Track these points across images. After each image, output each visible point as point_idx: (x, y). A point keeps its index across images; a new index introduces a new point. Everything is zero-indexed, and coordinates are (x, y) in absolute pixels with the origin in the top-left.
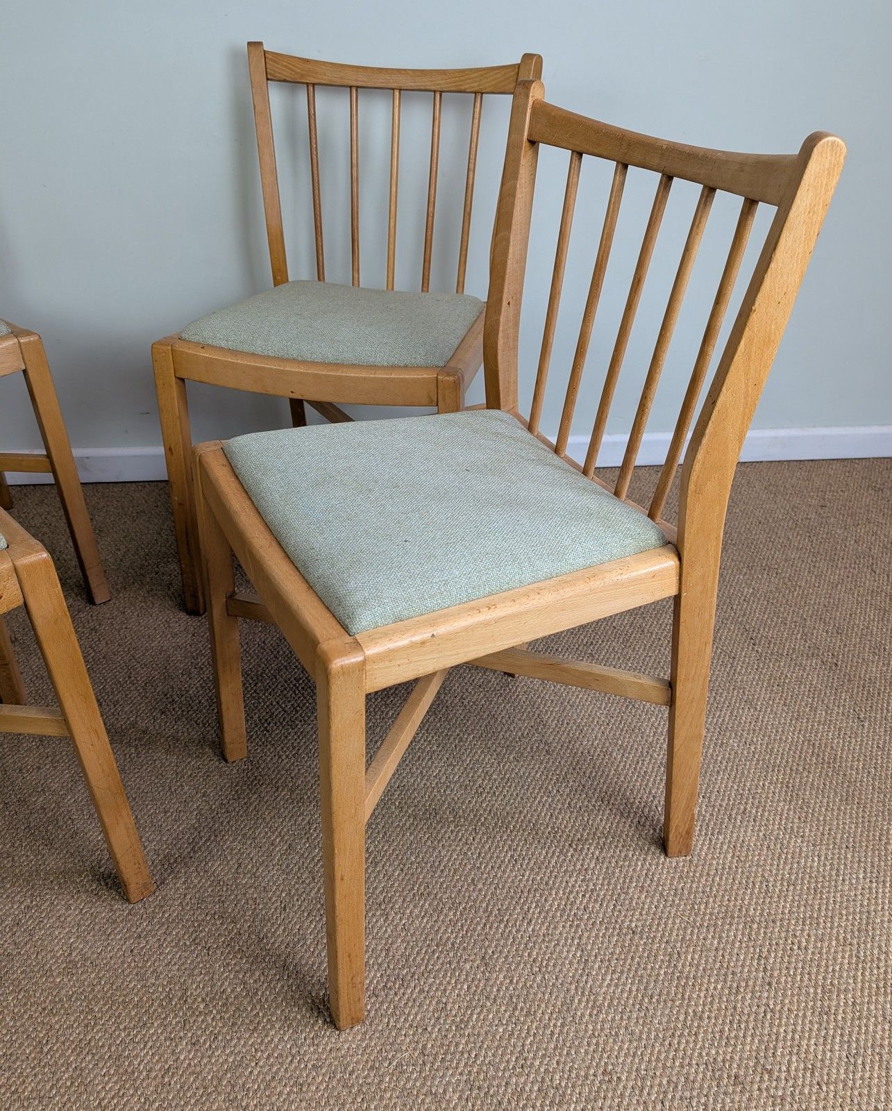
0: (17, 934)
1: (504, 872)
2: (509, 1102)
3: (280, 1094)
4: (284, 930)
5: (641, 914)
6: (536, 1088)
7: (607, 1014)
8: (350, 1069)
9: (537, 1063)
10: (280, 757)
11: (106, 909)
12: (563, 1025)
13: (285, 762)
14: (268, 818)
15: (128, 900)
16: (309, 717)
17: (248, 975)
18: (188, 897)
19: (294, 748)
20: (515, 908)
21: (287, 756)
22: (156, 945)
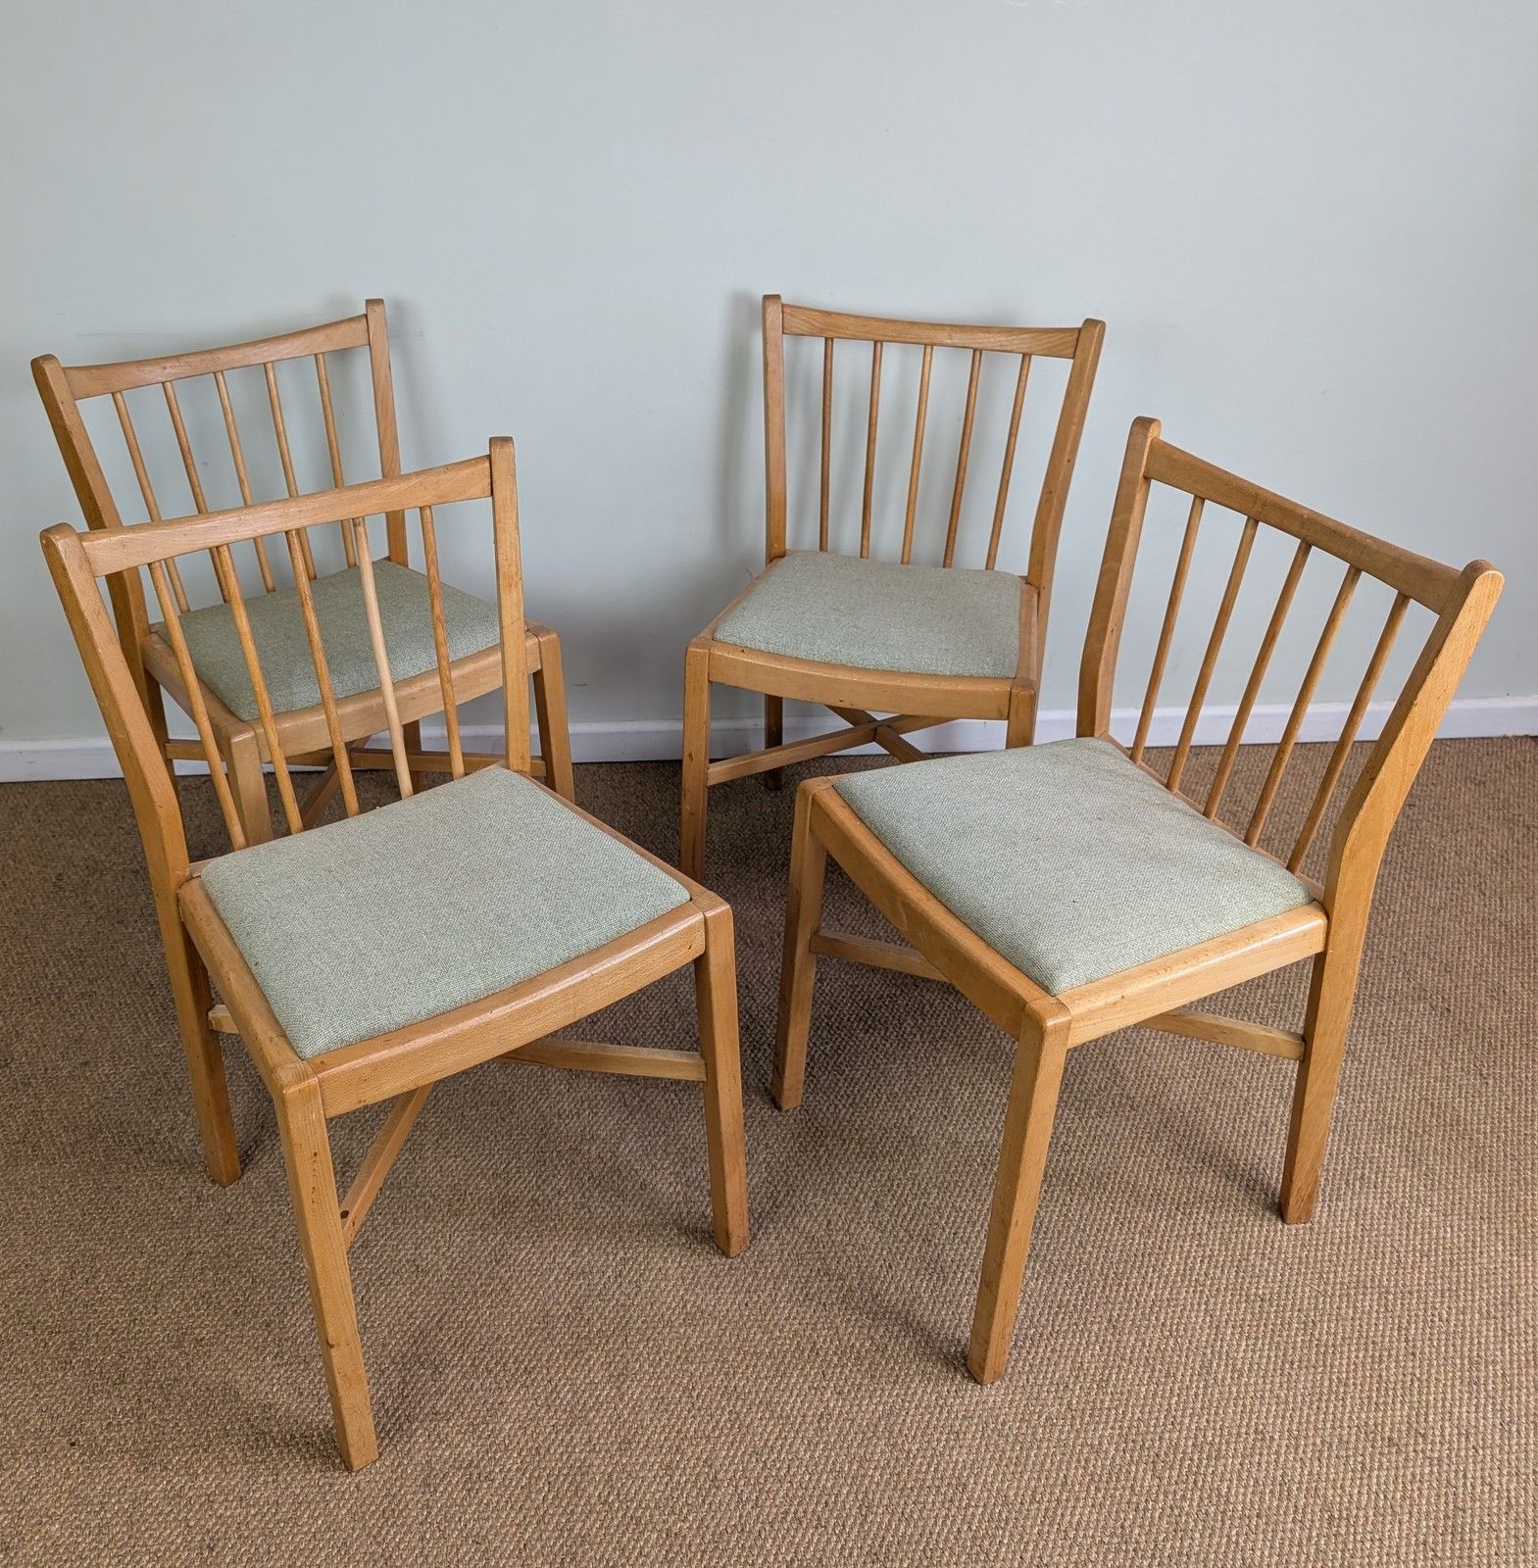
0: (624, 1285)
1: (1112, 1235)
2: (1166, 1454)
3: (939, 1440)
4: (896, 1289)
5: (1266, 1281)
6: (1190, 1443)
7: (1249, 1378)
8: (1001, 1420)
9: (1187, 1421)
10: (836, 1106)
11: (705, 1263)
12: (1206, 1387)
13: (843, 1112)
14: (844, 1173)
15: (726, 1254)
16: (855, 1063)
17: (873, 1330)
18: (786, 1253)
19: (849, 1096)
20: (1131, 1272)
21: (844, 1106)
22: (769, 1300)
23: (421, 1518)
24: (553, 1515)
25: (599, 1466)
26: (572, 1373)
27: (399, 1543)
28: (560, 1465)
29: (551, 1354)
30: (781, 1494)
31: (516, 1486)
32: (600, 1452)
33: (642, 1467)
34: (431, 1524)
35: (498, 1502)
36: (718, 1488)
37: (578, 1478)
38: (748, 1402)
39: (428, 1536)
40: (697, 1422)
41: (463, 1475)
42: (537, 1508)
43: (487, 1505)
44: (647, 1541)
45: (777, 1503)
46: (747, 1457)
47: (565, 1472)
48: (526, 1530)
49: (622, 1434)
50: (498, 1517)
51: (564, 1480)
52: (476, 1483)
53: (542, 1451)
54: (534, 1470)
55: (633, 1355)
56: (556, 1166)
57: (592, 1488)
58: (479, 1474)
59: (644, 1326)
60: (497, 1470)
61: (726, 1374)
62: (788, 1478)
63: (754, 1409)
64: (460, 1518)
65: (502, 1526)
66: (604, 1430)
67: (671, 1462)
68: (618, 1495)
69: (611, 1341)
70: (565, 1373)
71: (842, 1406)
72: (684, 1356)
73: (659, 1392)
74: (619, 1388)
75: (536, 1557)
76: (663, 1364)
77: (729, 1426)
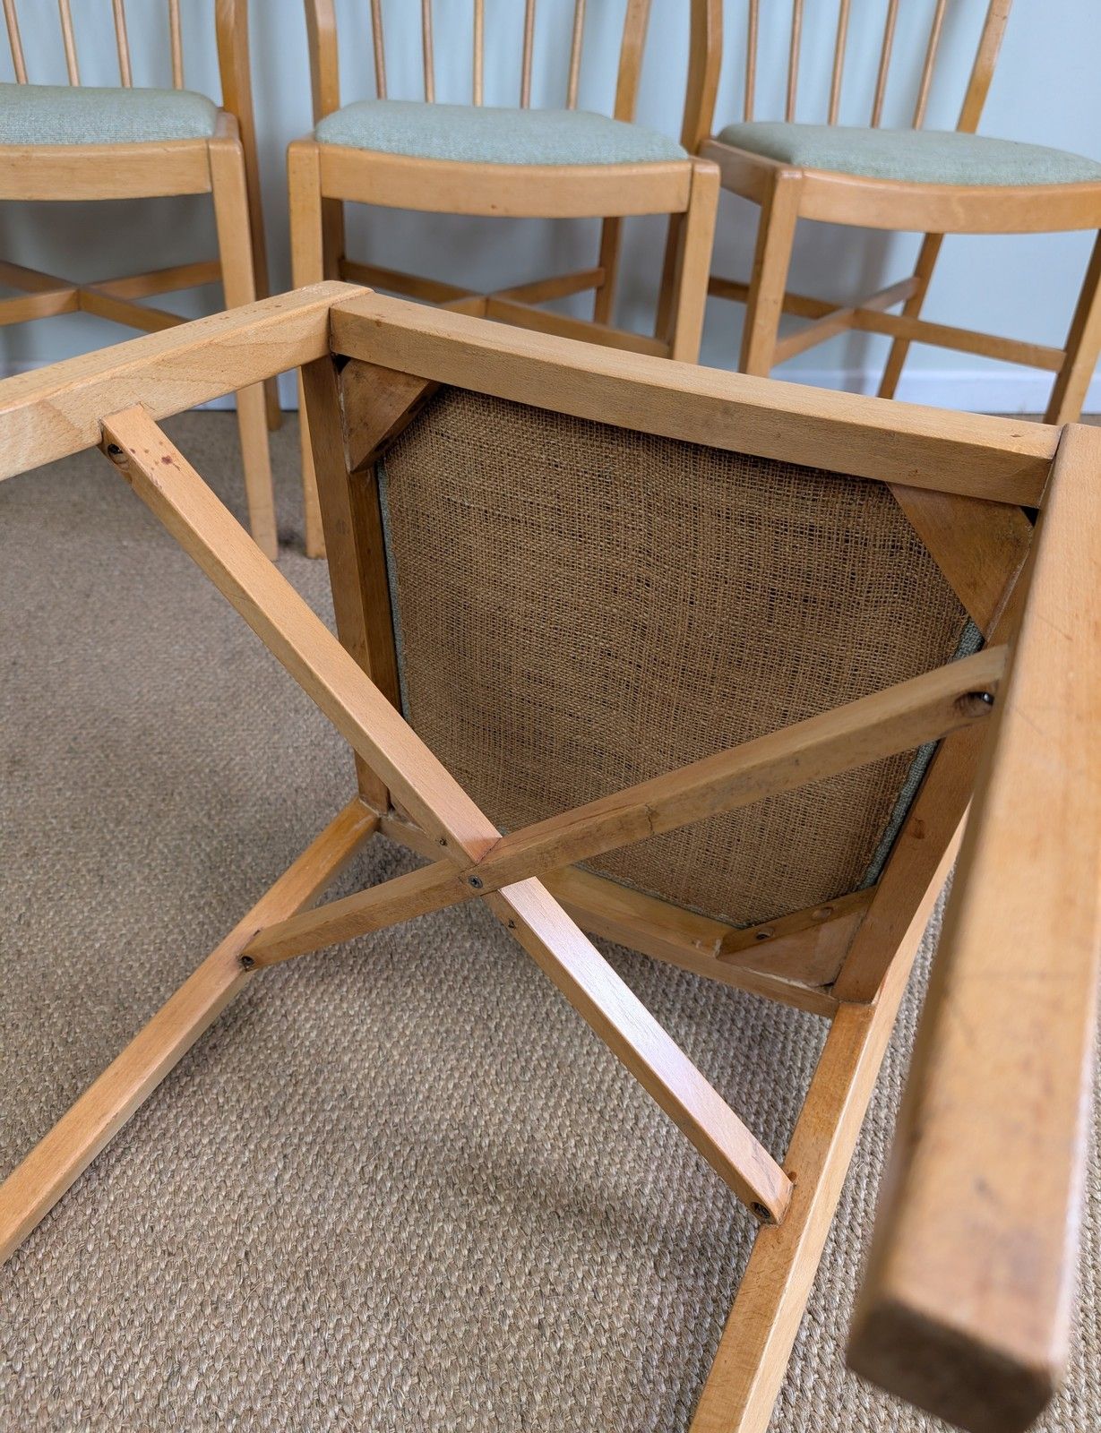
23: (81, 1220)
24: (292, 1204)
25: (360, 1128)
26: (317, 1003)
27: (42, 1261)
28: (301, 1129)
29: (287, 981)
30: (631, 1156)
31: (234, 1164)
32: (361, 1107)
33: (423, 1127)
34: (97, 1228)
35: (205, 1189)
36: (538, 1152)
37: (329, 1148)
38: (567, 1033)
39: (90, 1248)
40: (498, 1061)
41: (152, 1151)
42: (267, 1196)
43: (189, 1193)
44: (439, 1235)
45: (627, 1168)
46: (575, 1107)
47: (309, 1139)
48: (248, 1229)
49: (392, 1082)
50: (206, 1211)
51: (308, 1151)
52: (171, 1161)
53: (274, 1112)
54: (262, 1138)
55: (402, 977)
56: (292, 763)
57: (351, 1161)
58: (177, 1149)
59: (416, 942)
60: (205, 1141)
61: (534, 997)
62: (638, 1133)
63: (577, 1042)
64: (144, 1217)
65: (212, 1225)
66: (366, 1077)
67: (466, 1117)
68: (391, 1168)
69: (371, 961)
70: (306, 1004)
71: (696, 1033)
72: (472, 977)
73: (441, 1023)
74: (384, 1021)
75: (264, 1271)
76: (445, 988)
77: (544, 1065)
